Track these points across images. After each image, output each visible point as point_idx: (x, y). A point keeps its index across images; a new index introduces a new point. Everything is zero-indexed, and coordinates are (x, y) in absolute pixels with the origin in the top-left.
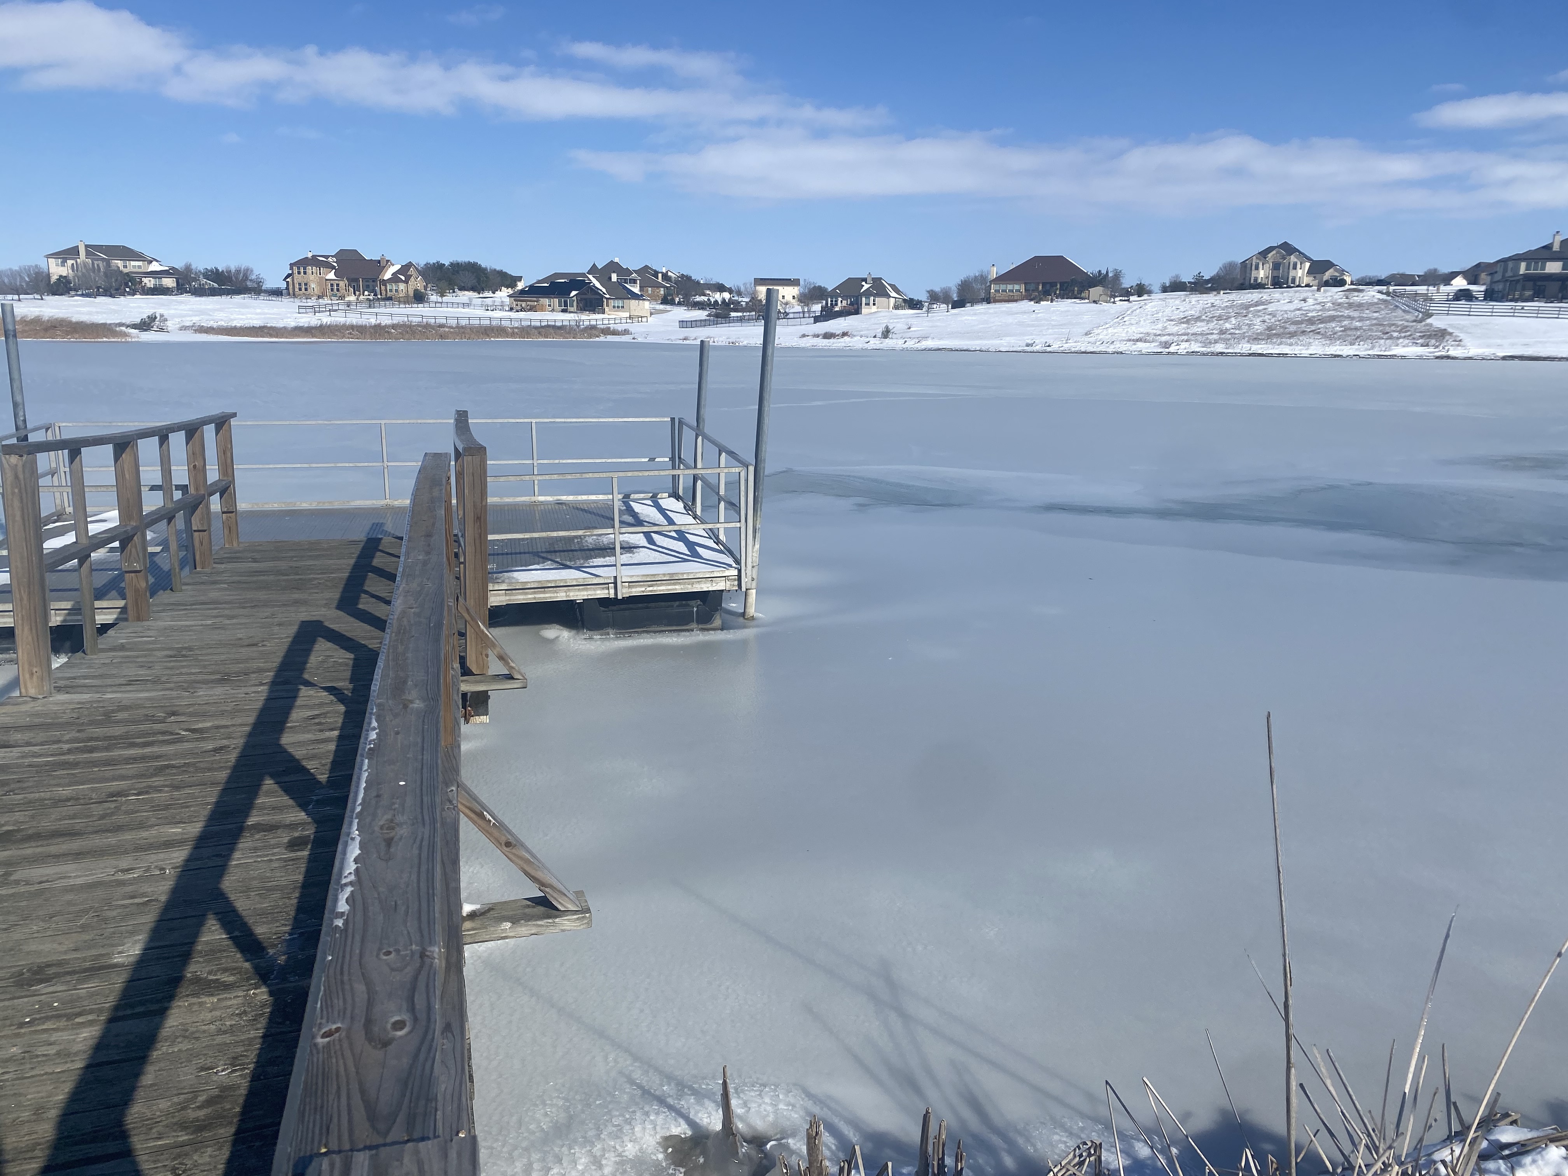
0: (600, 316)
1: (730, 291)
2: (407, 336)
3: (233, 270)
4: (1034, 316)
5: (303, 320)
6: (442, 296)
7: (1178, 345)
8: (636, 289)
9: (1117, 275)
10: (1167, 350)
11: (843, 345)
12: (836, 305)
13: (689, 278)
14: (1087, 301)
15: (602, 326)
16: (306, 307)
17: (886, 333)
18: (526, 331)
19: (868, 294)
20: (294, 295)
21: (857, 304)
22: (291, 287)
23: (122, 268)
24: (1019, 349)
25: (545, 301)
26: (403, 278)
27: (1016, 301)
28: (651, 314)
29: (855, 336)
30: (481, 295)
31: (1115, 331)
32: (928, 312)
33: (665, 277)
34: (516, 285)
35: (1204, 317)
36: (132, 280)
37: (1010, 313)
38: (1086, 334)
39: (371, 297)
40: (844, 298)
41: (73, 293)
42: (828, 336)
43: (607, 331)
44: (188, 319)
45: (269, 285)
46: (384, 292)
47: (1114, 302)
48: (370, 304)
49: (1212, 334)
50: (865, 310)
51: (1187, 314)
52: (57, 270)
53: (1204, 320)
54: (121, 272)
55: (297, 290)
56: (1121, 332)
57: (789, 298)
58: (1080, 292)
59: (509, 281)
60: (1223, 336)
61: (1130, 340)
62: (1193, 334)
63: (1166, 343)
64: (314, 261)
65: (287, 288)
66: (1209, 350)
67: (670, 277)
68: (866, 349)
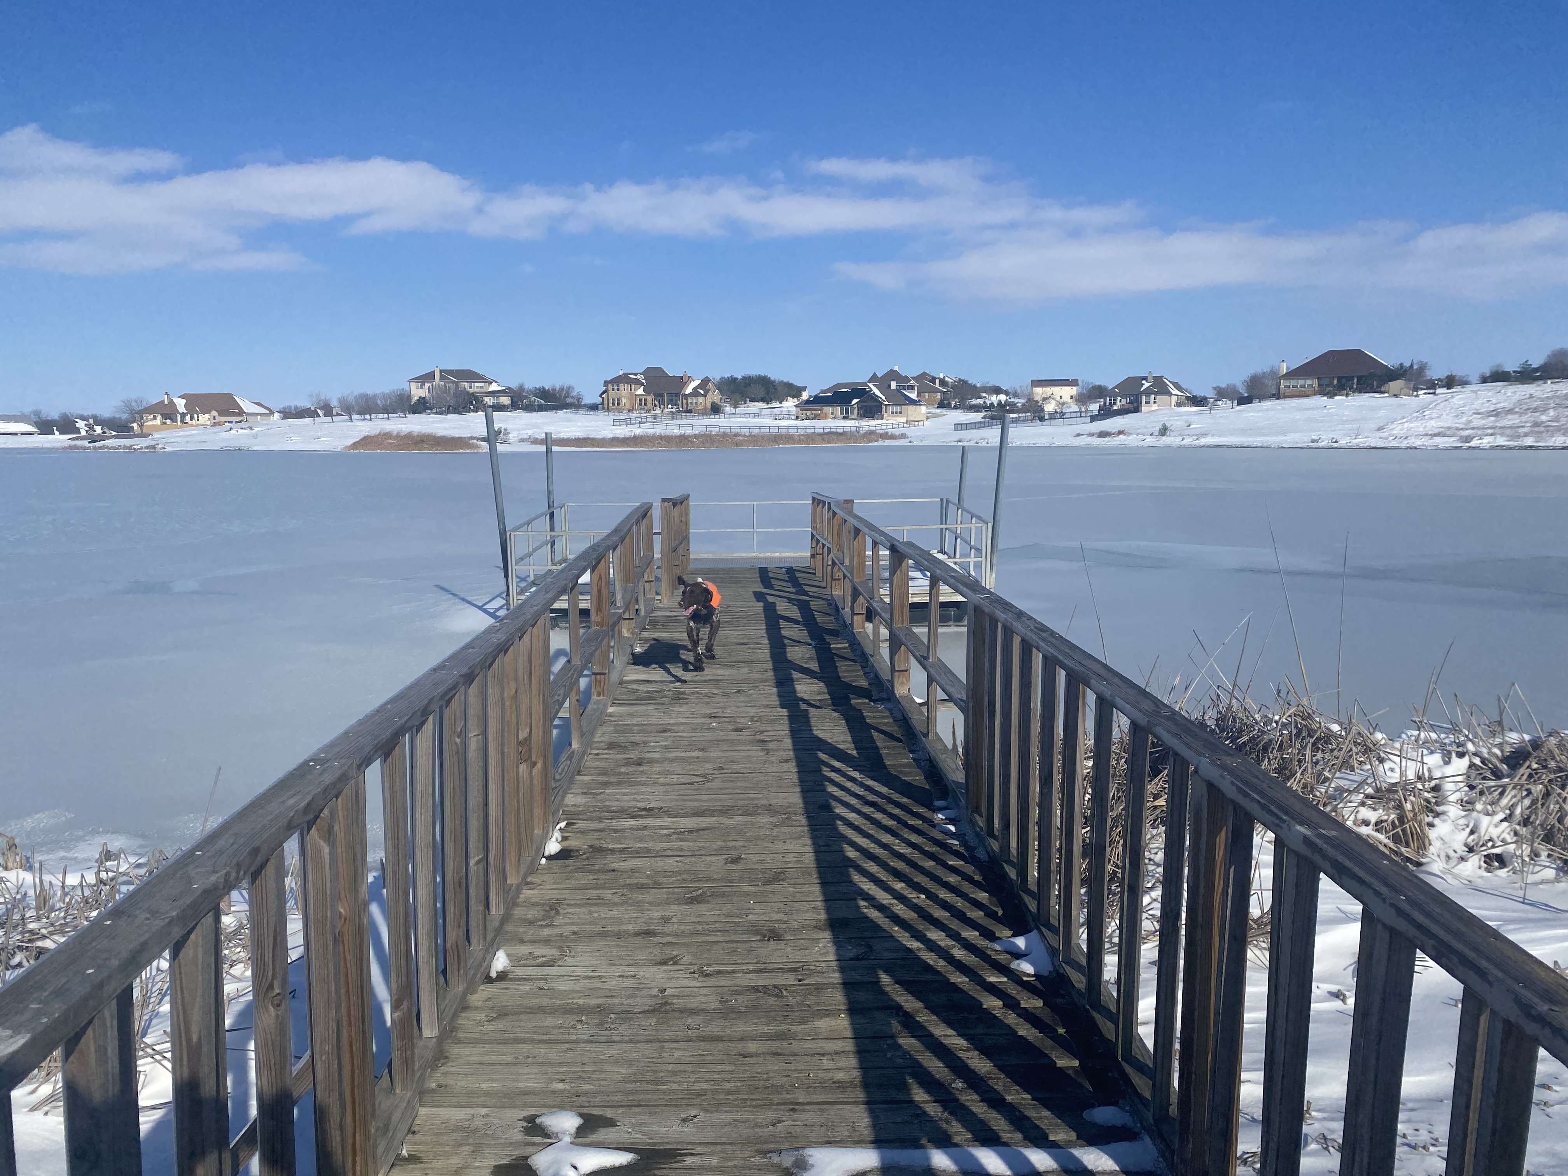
0: (880, 422)
1: (1007, 393)
2: (707, 445)
3: (557, 389)
4: (1325, 411)
5: (618, 432)
6: (735, 407)
7: (1480, 439)
8: (913, 396)
9: (1422, 368)
10: (1467, 445)
11: (1118, 443)
12: (1115, 403)
13: (965, 382)
14: (1386, 395)
15: (881, 432)
16: (619, 420)
17: (1164, 431)
18: (810, 438)
19: (1148, 392)
20: (608, 409)
21: (1137, 402)
22: (606, 402)
23: (468, 389)
24: (1304, 445)
25: (828, 410)
26: (702, 392)
27: (1307, 396)
28: (928, 418)
29: (1131, 434)
30: (770, 406)
31: (1412, 425)
32: (1211, 409)
33: (943, 382)
34: (801, 395)
35: (1517, 410)
36: (476, 399)
37: (1298, 409)
38: (1379, 430)
39: (674, 410)
40: (1122, 397)
41: (429, 411)
42: (1103, 434)
43: (885, 436)
44: (523, 432)
45: (588, 400)
46: (685, 406)
47: (1417, 396)
48: (673, 416)
49: (1523, 427)
50: (1145, 408)
51: (1499, 406)
52: (417, 392)
53: (1516, 413)
54: (468, 392)
55: (611, 405)
56: (1418, 427)
57: (1066, 398)
58: (1379, 386)
59: (794, 391)
60: (1536, 429)
61: (1426, 435)
62: (1501, 428)
63: (1467, 437)
64: (625, 379)
65: (602, 403)
66: (1516, 444)
67: (947, 382)
68: (1142, 447)
